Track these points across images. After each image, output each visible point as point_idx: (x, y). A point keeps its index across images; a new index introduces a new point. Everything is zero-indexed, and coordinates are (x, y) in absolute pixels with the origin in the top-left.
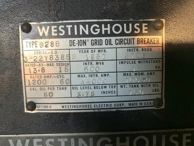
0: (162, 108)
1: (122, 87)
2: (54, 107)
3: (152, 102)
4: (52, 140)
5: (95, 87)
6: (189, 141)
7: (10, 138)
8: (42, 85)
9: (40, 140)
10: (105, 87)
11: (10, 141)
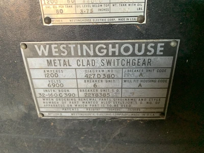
0: (143, 23)
1: (114, 5)
2: (64, 21)
3: (136, 18)
4: (65, 46)
5: (93, 6)
6: (163, 49)
7: (36, 44)
8: (54, 3)
9: (56, 46)
10: (101, 6)
11: (36, 46)
